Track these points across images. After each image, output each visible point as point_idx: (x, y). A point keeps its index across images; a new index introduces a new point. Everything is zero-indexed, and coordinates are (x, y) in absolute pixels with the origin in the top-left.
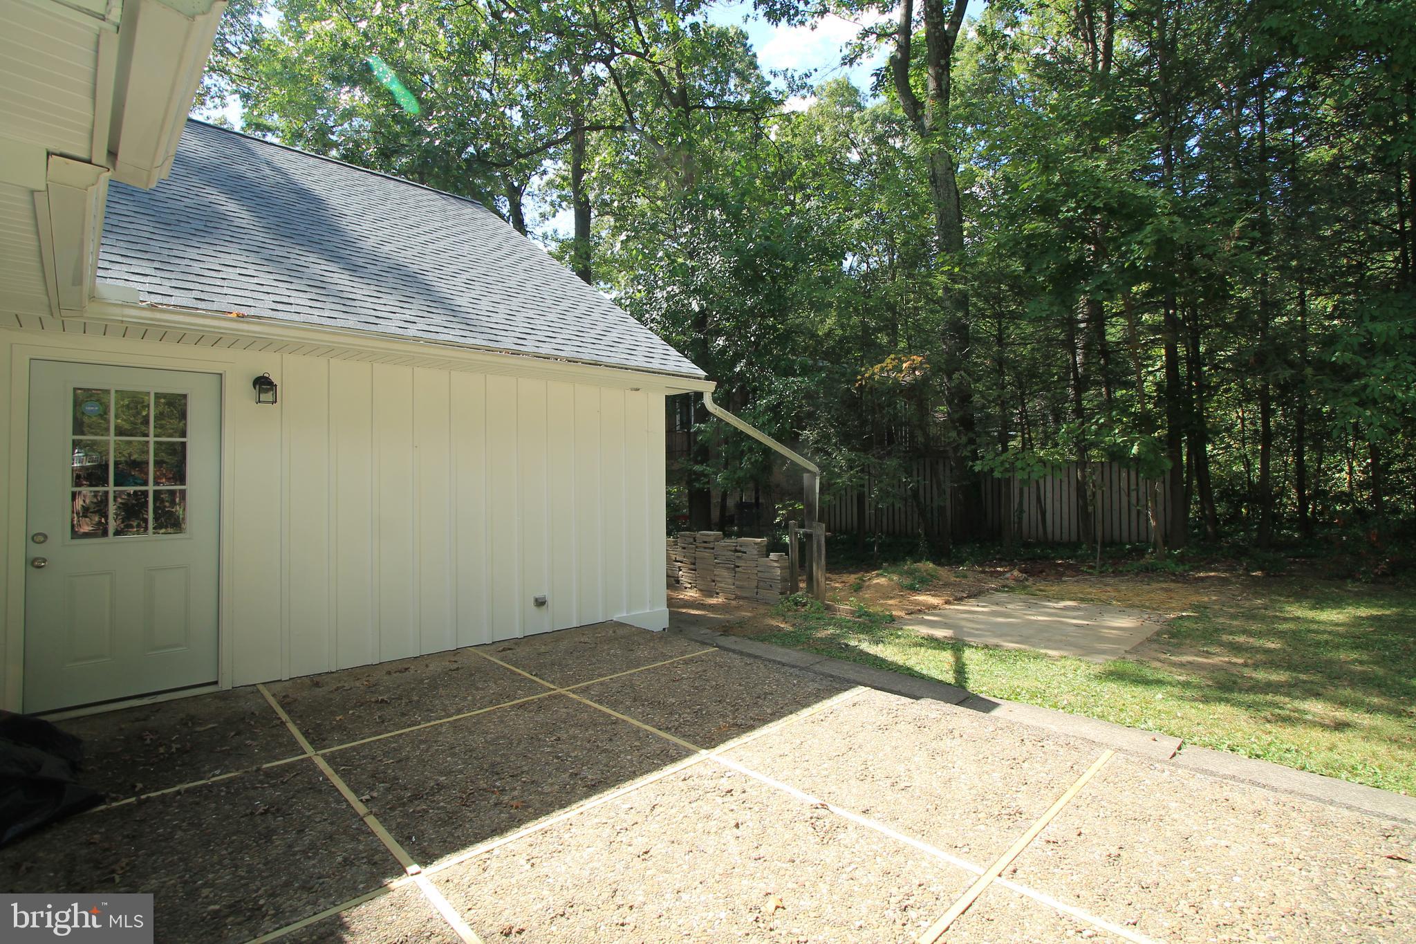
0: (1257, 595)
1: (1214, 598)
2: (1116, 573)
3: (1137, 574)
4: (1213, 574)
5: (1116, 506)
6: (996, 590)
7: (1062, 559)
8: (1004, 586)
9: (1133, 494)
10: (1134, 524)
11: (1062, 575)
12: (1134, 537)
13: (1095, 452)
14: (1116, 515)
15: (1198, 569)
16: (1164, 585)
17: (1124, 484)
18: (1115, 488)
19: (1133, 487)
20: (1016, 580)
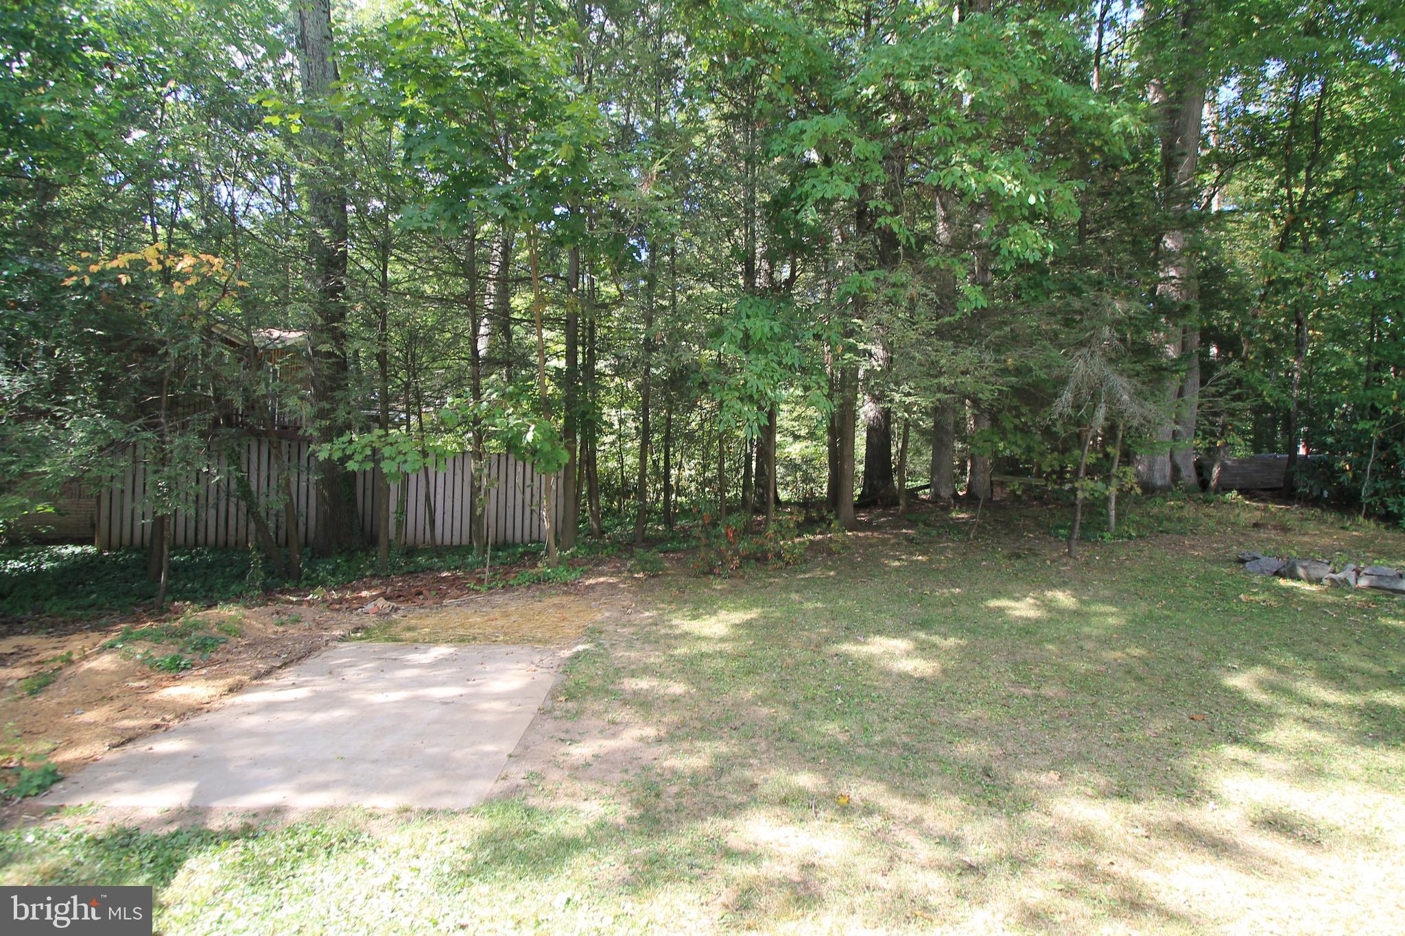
0: (646, 605)
1: (607, 614)
2: (507, 588)
3: (529, 587)
4: (602, 579)
5: (510, 503)
6: (343, 639)
7: (449, 570)
8: (356, 630)
9: (528, 490)
10: (527, 522)
11: (444, 596)
12: (527, 537)
13: (494, 443)
14: (510, 512)
15: (587, 574)
16: (556, 600)
17: (519, 480)
18: (511, 483)
19: (528, 482)
20: (380, 614)
